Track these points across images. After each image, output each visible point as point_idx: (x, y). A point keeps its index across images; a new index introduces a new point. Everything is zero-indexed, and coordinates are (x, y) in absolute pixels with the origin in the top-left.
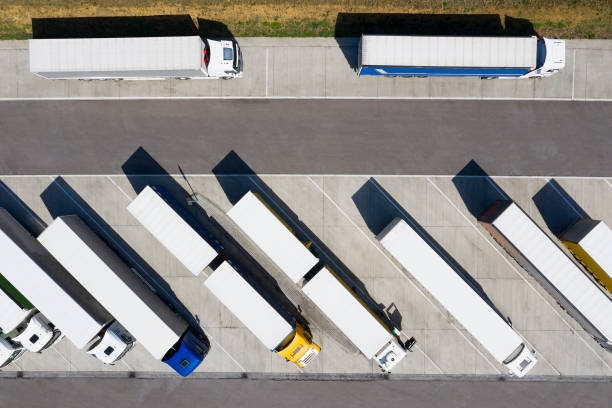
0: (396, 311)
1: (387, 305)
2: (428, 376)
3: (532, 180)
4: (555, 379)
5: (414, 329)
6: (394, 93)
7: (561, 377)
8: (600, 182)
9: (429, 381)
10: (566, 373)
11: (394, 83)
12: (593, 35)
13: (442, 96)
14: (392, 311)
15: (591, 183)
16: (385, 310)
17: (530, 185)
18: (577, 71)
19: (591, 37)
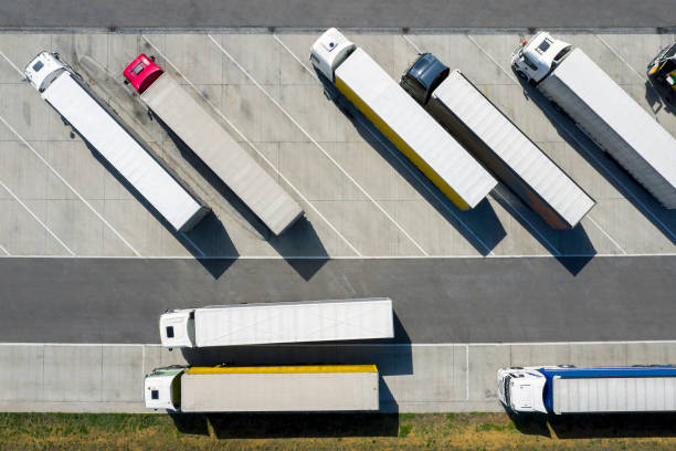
0: (652, 105)
1: (662, 111)
2: (614, 33)
3: (510, 253)
4: (473, 30)
5: (631, 84)
6: (666, 348)
7: (466, 32)
8: (433, 252)
9: (613, 27)
10: (461, 37)
11: (666, 359)
12: (448, 417)
13: (614, 345)
14: (657, 105)
15: (443, 251)
16: (664, 106)
17: (511, 248)
18: (464, 377)
19: (451, 416)
